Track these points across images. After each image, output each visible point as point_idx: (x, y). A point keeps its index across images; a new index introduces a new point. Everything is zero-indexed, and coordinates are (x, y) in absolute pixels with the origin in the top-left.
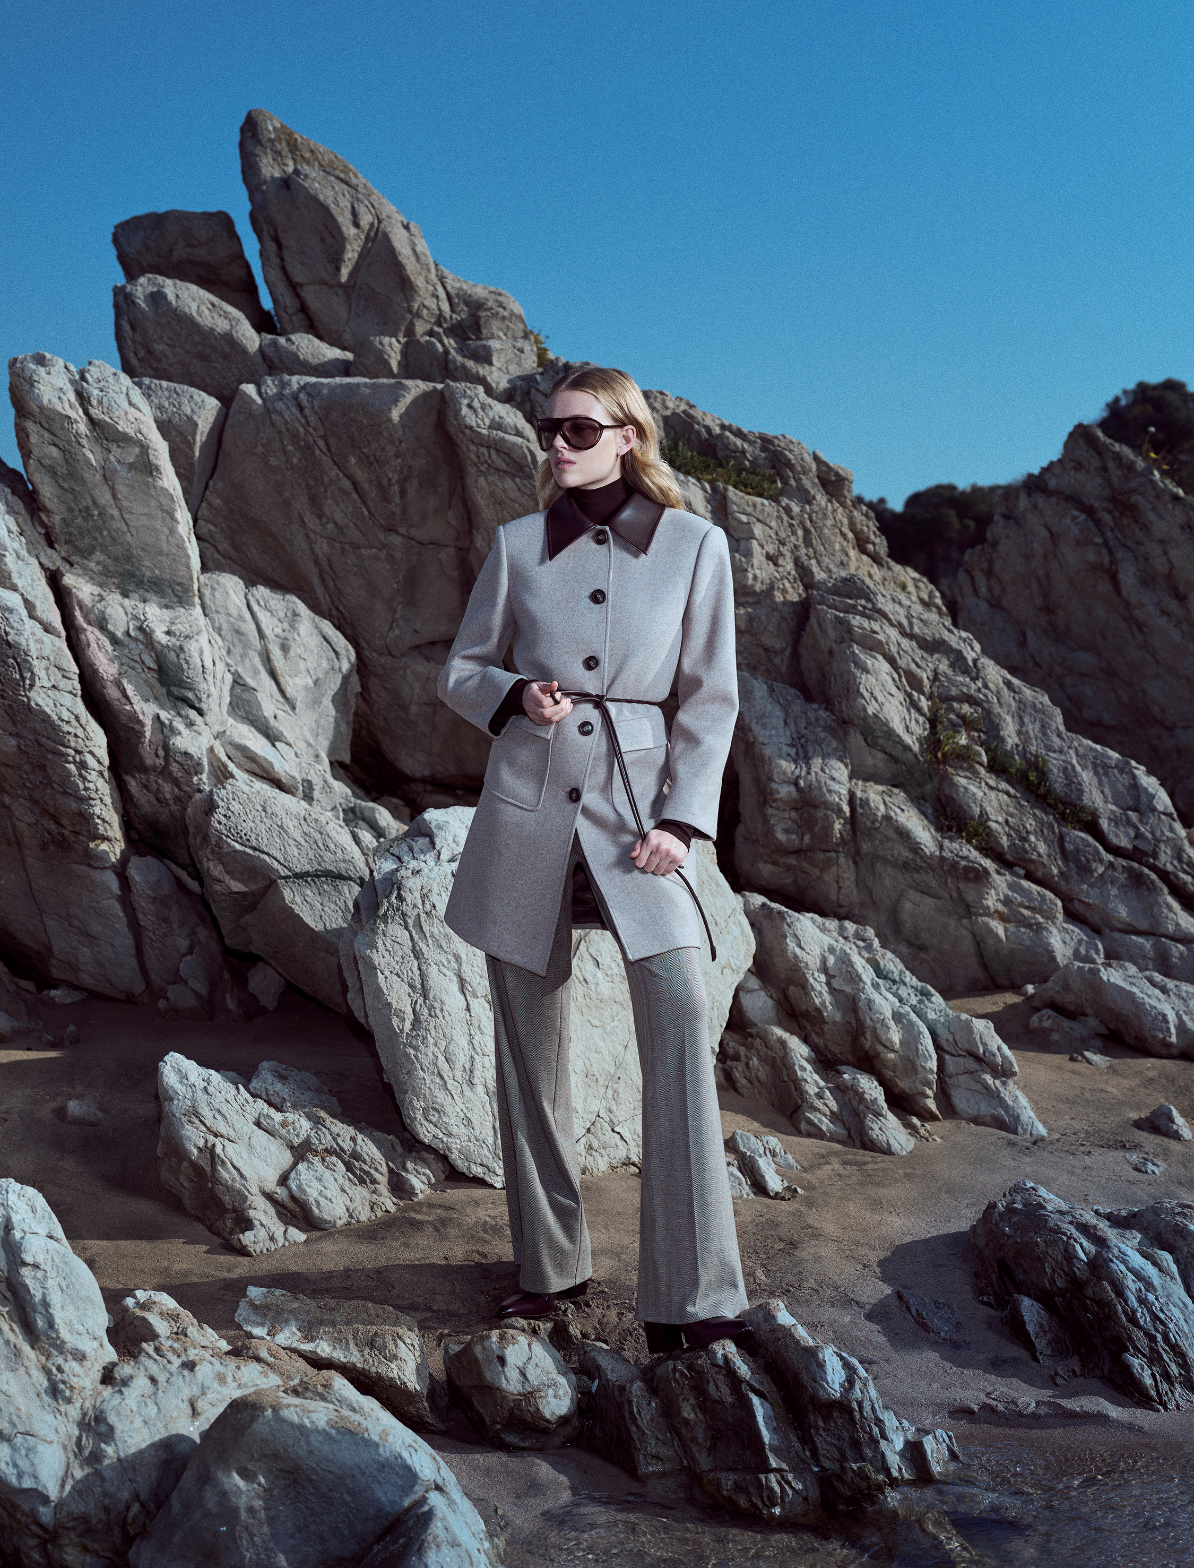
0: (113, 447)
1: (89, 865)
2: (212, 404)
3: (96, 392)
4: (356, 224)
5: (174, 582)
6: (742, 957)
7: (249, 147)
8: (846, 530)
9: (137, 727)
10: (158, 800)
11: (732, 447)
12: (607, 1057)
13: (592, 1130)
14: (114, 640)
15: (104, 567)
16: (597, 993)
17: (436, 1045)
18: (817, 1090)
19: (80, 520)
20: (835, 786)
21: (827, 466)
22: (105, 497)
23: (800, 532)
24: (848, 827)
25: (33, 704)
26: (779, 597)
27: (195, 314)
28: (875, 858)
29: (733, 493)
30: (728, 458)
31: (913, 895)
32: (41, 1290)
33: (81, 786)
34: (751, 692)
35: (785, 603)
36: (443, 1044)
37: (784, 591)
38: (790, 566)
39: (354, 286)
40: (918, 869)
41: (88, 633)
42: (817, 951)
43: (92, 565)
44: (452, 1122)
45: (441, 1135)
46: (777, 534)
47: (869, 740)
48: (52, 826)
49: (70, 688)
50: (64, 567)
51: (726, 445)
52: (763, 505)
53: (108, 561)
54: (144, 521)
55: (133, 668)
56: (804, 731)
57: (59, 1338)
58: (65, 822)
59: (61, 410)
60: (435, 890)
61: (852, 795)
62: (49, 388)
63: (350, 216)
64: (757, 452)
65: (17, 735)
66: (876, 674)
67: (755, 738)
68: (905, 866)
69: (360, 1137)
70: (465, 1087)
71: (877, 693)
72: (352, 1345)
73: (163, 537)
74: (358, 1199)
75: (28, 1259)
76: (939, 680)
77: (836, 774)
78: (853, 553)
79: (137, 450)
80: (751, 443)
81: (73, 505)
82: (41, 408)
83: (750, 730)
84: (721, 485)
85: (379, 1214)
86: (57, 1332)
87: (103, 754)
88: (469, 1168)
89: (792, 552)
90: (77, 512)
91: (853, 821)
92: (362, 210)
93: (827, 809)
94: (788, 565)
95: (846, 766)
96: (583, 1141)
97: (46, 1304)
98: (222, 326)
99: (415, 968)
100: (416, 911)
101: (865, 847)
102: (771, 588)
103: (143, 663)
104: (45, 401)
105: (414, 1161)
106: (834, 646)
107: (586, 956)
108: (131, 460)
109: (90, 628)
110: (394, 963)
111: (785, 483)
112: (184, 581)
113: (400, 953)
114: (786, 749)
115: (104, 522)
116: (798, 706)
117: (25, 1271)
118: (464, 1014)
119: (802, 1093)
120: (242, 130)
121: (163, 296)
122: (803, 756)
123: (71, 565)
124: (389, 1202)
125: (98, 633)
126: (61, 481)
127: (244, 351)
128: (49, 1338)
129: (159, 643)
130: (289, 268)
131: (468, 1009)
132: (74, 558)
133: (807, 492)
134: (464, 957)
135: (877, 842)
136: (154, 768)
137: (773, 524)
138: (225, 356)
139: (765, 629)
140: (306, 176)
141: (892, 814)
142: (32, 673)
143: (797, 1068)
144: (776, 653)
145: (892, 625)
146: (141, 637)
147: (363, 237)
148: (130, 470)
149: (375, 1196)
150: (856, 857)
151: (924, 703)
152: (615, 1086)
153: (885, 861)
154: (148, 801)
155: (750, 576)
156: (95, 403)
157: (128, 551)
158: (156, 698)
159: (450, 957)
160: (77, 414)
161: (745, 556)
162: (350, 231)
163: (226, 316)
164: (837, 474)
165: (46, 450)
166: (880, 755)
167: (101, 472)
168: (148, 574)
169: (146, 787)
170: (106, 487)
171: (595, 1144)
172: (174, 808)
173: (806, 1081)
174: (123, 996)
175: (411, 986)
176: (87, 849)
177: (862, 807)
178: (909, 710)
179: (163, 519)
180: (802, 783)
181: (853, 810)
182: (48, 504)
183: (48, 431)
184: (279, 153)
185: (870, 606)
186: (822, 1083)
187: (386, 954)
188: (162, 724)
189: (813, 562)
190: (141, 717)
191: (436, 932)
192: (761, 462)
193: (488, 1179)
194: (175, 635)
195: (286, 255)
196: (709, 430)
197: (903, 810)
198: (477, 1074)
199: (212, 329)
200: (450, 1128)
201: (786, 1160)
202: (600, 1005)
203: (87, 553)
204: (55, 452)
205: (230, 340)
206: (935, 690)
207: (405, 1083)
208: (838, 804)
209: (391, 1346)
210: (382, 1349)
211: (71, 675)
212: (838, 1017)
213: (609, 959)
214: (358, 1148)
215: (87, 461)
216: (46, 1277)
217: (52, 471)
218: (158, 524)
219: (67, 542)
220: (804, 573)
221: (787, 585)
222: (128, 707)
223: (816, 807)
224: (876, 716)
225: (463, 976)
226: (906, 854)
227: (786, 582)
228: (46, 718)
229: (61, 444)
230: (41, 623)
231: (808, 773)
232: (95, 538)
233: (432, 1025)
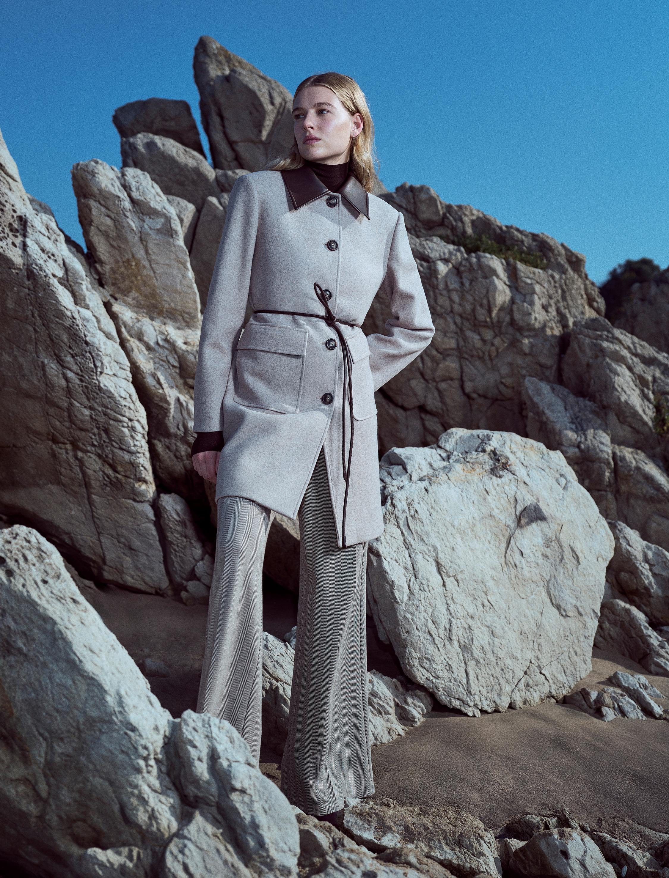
0: (146, 218)
1: (134, 500)
2: (191, 207)
3: (134, 183)
4: (272, 103)
5: (184, 312)
6: (608, 550)
7: (201, 58)
8: (583, 292)
9: (165, 405)
10: (176, 456)
11: (516, 238)
12: (531, 620)
13: (528, 673)
14: (149, 348)
15: (138, 301)
16: (522, 575)
17: (425, 611)
18: (658, 643)
19: (123, 269)
20: (604, 448)
21: (571, 252)
22: (140, 253)
23: (560, 291)
24: (613, 475)
25: (102, 385)
26: (549, 332)
27: (175, 155)
28: (629, 495)
29: (520, 266)
30: (513, 245)
31: (657, 518)
32: (249, 813)
33: (132, 444)
34: (541, 390)
35: (553, 336)
36: (430, 611)
37: (552, 329)
38: (554, 313)
39: (269, 143)
40: (660, 501)
41: (131, 343)
42: (640, 549)
43: (129, 300)
44: (439, 668)
45: (431, 678)
46: (548, 291)
47: (621, 418)
48: (110, 472)
49: (125, 376)
50: (112, 301)
51: (512, 238)
52: (539, 273)
53: (140, 298)
54: (166, 269)
55: (162, 366)
56: (578, 414)
57: (268, 856)
58: (119, 469)
59: (114, 192)
60: (416, 500)
61: (614, 454)
62: (105, 178)
63: (268, 98)
64: (530, 241)
65: (91, 408)
66: (624, 376)
67: (547, 418)
68: (651, 500)
69: (375, 680)
70: (447, 643)
71: (625, 388)
72: (444, 845)
73: (178, 281)
74: (379, 727)
75: (238, 785)
76: (657, 382)
77: (604, 441)
78: (587, 307)
79: (163, 220)
80: (526, 236)
81: (119, 258)
82: (100, 190)
83: (544, 413)
84: (511, 260)
85: (395, 737)
86: (267, 850)
87: (144, 421)
88: (450, 702)
89: (556, 304)
90: (121, 263)
91: (615, 471)
92: (275, 95)
93: (601, 462)
94: (553, 312)
95: (608, 434)
96: (523, 680)
97: (255, 826)
98: (192, 163)
99: (407, 556)
100: (405, 514)
101: (623, 488)
102: (545, 326)
103: (169, 362)
104: (103, 186)
105: (412, 696)
106: (591, 361)
107: (515, 548)
108: (159, 227)
109: (132, 340)
110: (393, 552)
111: (549, 260)
112: (191, 311)
113: (396, 545)
114: (568, 425)
115: (139, 270)
116: (571, 398)
117: (235, 797)
118: (442, 589)
119: (649, 645)
120: (196, 49)
121: (155, 144)
122: (580, 428)
123: (116, 299)
124: (399, 728)
125: (138, 343)
126: (111, 241)
127: (206, 179)
128: (261, 857)
129: (181, 349)
130: (228, 131)
131: (444, 585)
132: (117, 296)
133: (563, 266)
134: (439, 547)
135: (631, 484)
136: (176, 436)
137: (546, 285)
138: (194, 182)
139: (541, 352)
140: (240, 74)
141: (641, 466)
142: (102, 363)
143: (642, 627)
144: (547, 368)
145: (625, 348)
146: (166, 345)
147: (276, 111)
148: (157, 234)
149: (389, 724)
150: (617, 493)
151: (651, 396)
152: (539, 641)
153: (637, 497)
154: (169, 457)
155: (533, 318)
156: (134, 189)
157: (154, 290)
158: (177, 387)
159: (430, 548)
160: (123, 195)
161: (530, 305)
162: (269, 107)
163: (194, 158)
164: (577, 257)
165: (103, 220)
166: (628, 429)
167: (139, 235)
168: (167, 306)
169: (168, 448)
170: (141, 246)
171: (531, 683)
172: (187, 462)
173: (650, 636)
174: (153, 591)
175: (406, 568)
176: (133, 488)
177: (621, 461)
178: (643, 400)
179: (179, 269)
180: (582, 446)
181: (616, 464)
182: (102, 257)
183: (104, 206)
184: (220, 62)
185: (610, 335)
186: (660, 639)
187: (387, 545)
188: (181, 404)
189: (567, 311)
190: (168, 399)
191: (419, 530)
192: (533, 247)
193: (463, 709)
194: (190, 345)
195: (226, 123)
196: (501, 228)
197: (646, 464)
198: (454, 632)
199: (186, 165)
200: (438, 672)
201: (654, 692)
202: (524, 583)
203: (126, 292)
204: (108, 221)
205: (198, 172)
206: (655, 387)
207: (405, 640)
208: (608, 460)
209: (475, 844)
210: (470, 847)
211: (125, 367)
212: (660, 593)
213: (529, 551)
214: (375, 688)
215: (130, 227)
216: (252, 801)
217: (106, 235)
218: (175, 272)
219: (113, 284)
220: (562, 319)
221: (554, 325)
222: (161, 391)
223: (593, 461)
224: (626, 402)
225: (440, 561)
226: (652, 491)
227: (553, 322)
228: (111, 396)
229: (113, 216)
230: (104, 332)
231: (586, 439)
232: (132, 282)
233: (422, 596)
